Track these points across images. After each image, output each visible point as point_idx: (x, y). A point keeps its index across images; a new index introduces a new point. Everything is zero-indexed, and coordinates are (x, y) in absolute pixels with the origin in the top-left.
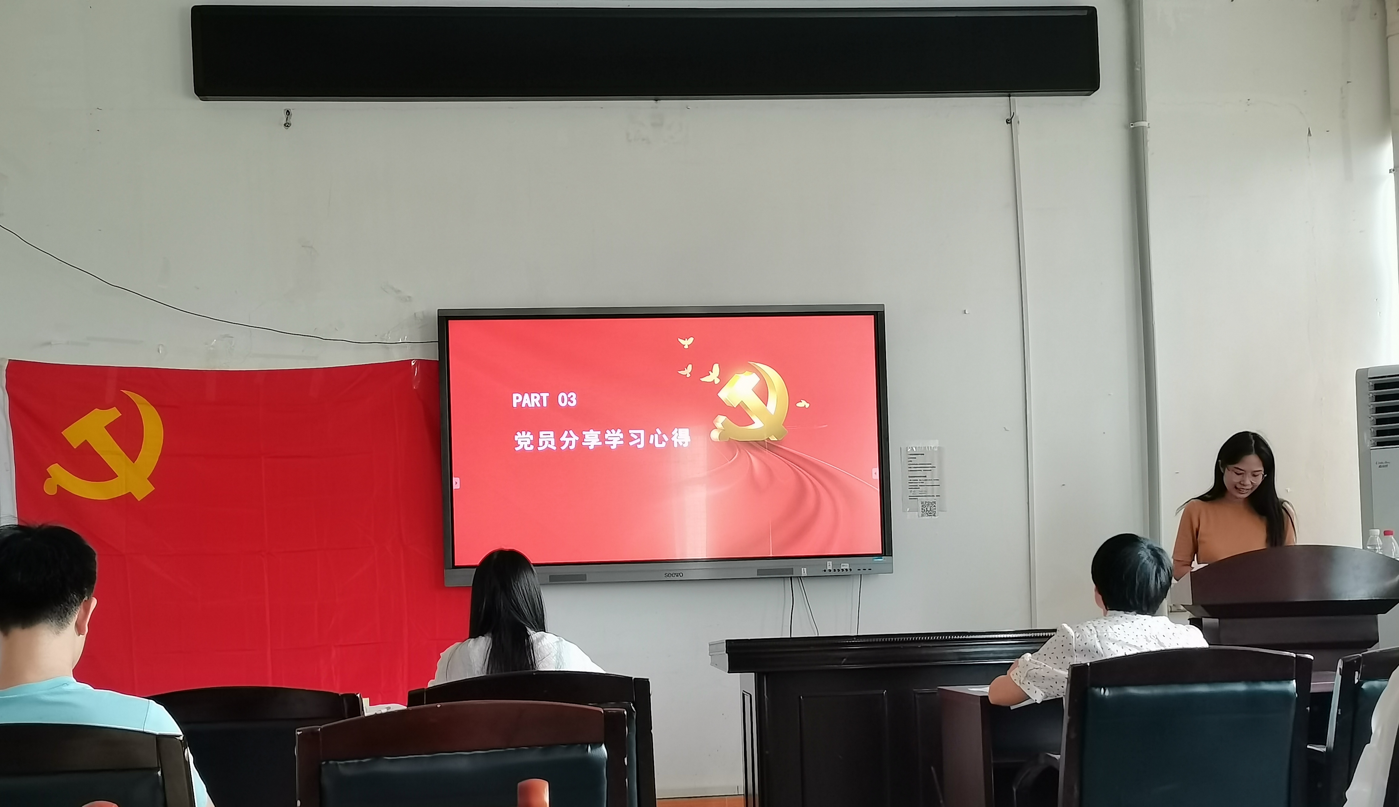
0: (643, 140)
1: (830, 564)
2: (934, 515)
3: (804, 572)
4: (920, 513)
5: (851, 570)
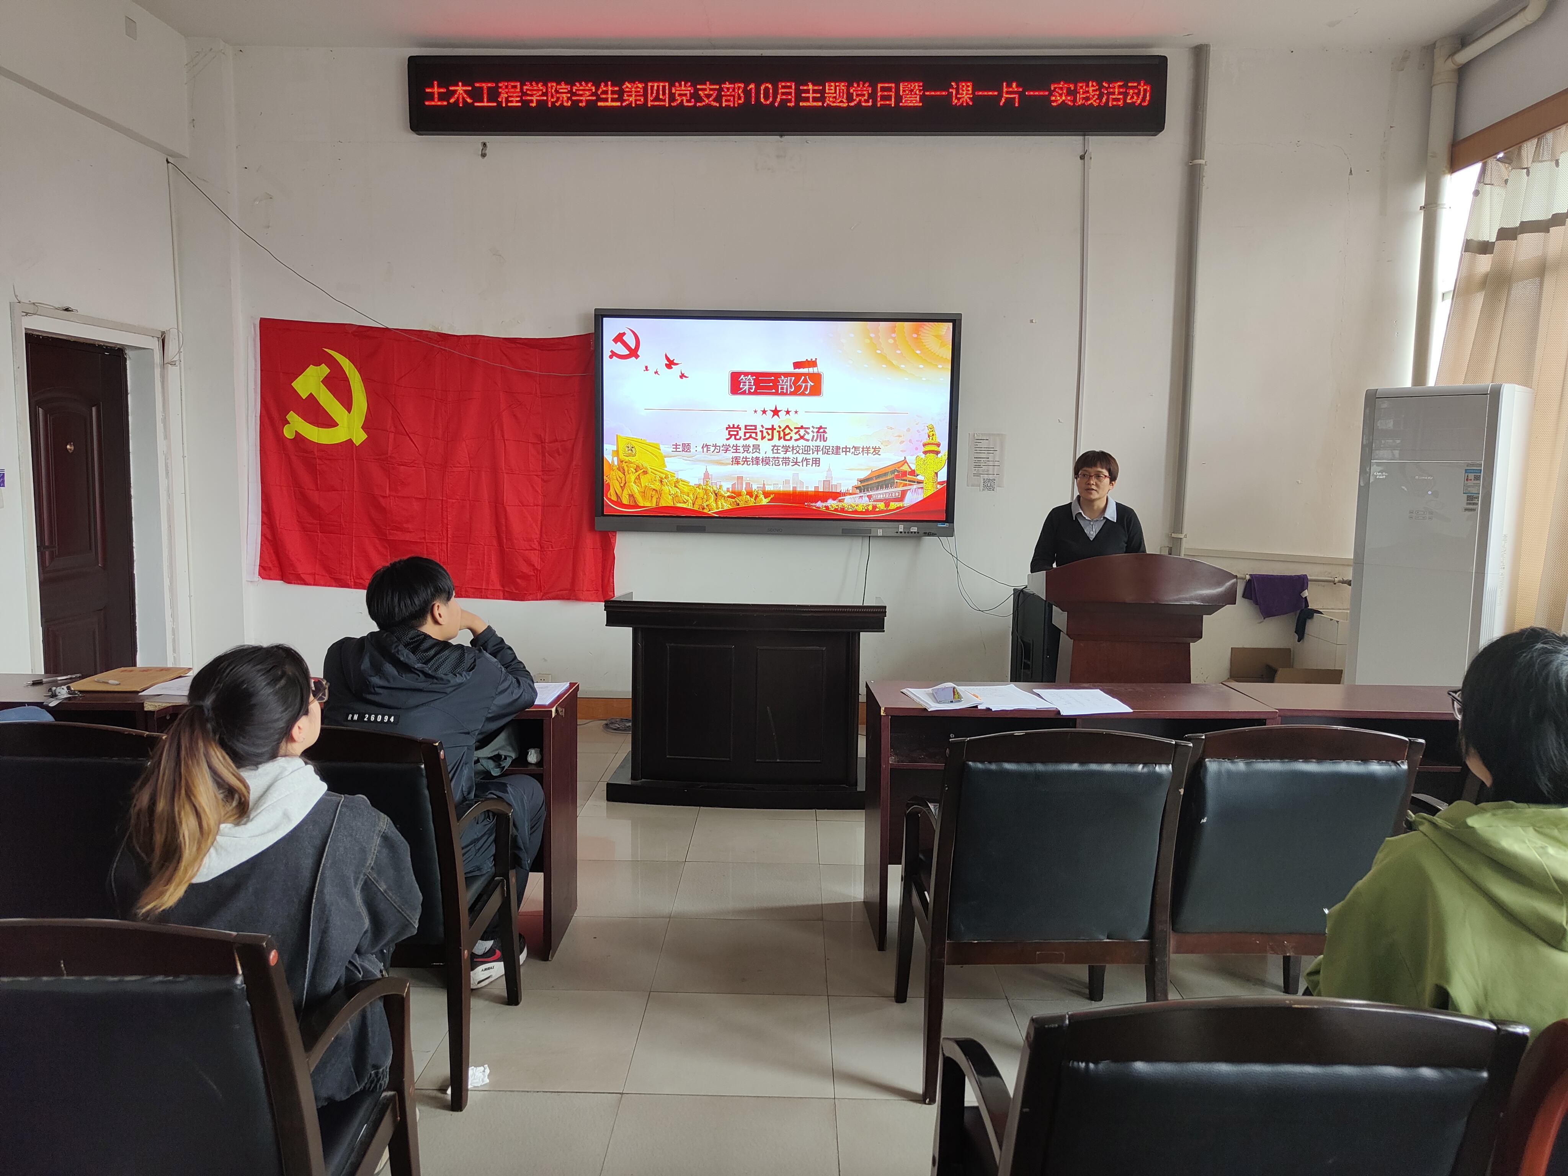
0: (769, 169)
1: (901, 528)
2: (993, 490)
3: (880, 532)
4: (982, 488)
5: (918, 533)
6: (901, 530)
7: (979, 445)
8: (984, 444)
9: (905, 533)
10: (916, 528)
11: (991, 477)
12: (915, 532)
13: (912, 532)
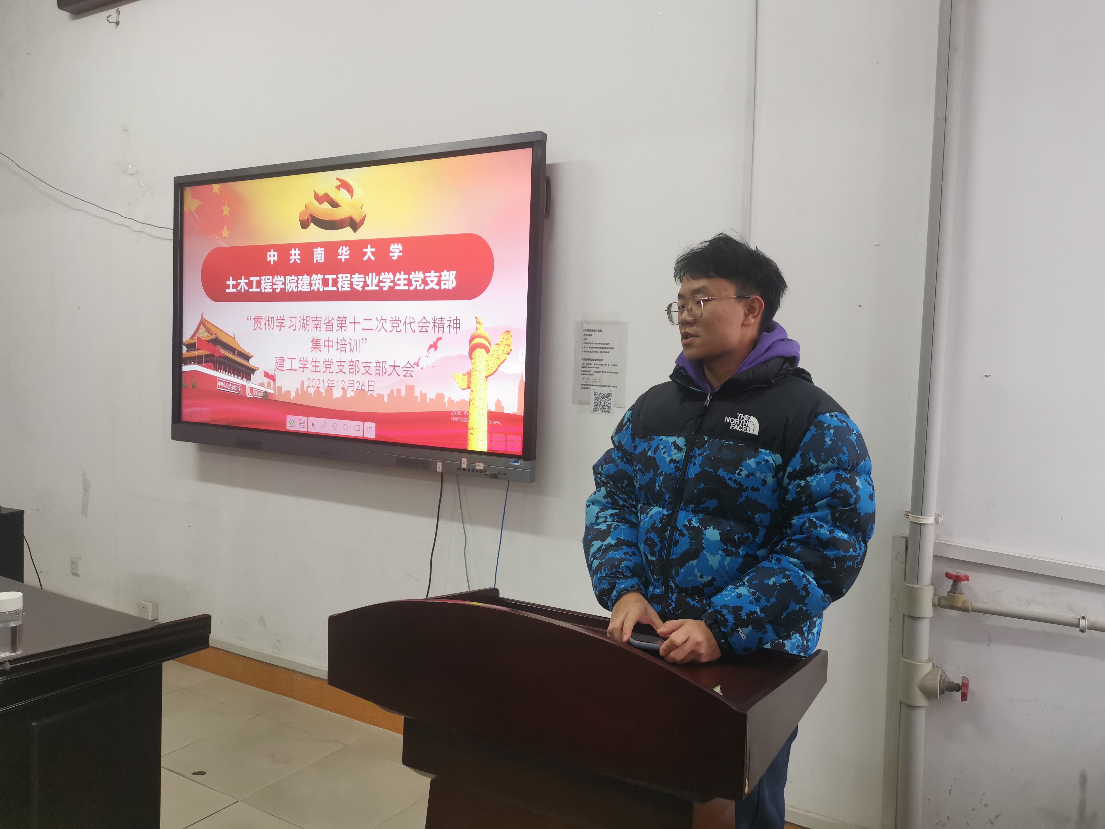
1: (464, 461)
2: (608, 412)
3: (439, 467)
4: (592, 408)
5: (485, 471)
6: (464, 466)
7: (590, 339)
8: (595, 338)
9: (469, 470)
10: (482, 465)
11: (606, 391)
12: (481, 471)
13: (477, 471)
